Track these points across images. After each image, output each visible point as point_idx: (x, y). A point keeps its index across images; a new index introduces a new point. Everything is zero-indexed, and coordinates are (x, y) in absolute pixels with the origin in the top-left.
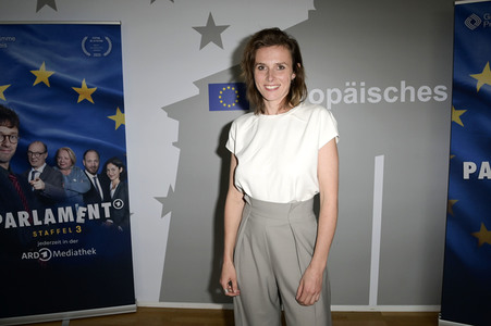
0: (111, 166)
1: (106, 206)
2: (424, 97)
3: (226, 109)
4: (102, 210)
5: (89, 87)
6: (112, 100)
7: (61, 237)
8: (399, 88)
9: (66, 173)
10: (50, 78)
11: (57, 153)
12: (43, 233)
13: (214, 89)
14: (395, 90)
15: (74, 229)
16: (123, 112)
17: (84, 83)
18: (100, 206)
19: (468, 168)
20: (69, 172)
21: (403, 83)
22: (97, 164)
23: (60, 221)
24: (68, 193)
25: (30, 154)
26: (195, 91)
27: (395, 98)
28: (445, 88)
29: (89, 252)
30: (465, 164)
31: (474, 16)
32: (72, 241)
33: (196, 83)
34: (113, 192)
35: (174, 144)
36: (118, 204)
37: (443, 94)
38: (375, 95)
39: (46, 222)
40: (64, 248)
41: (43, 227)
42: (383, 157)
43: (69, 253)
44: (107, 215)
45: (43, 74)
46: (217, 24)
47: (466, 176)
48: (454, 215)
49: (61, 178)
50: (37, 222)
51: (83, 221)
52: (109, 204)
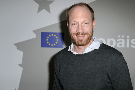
3: (50, 47)
13: (44, 35)
26: (34, 36)
33: (34, 31)
35: (20, 65)
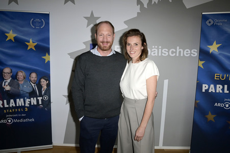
0: (43, 80)
1: (40, 99)
2: (187, 54)
4: (38, 101)
5: (33, 43)
6: (44, 49)
7: (18, 113)
8: (176, 50)
9: (21, 83)
10: (14, 38)
11: (17, 73)
12: (9, 111)
14: (174, 50)
15: (24, 109)
16: (49, 55)
17: (31, 41)
18: (37, 99)
19: (205, 87)
20: (22, 82)
21: (178, 47)
22: (36, 79)
23: (18, 105)
24: (22, 92)
25: (4, 73)
27: (174, 54)
28: (196, 51)
29: (31, 120)
30: (203, 85)
31: (210, 20)
32: (23, 115)
33: (84, 43)
34: (43, 92)
36: (46, 98)
37: (195, 53)
38: (165, 52)
39: (11, 106)
40: (19, 118)
41: (9, 108)
42: (168, 80)
43: (21, 120)
44: (40, 103)
45: (11, 35)
46: (95, 16)
47: (204, 91)
48: (198, 107)
49: (18, 85)
50: (6, 106)
51: (28, 105)
52: (41, 98)
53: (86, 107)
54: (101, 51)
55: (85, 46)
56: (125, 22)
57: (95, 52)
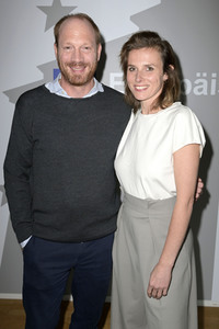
26: (40, 76)
33: (40, 67)
46: (63, 4)
53: (36, 214)
54: (69, 87)
55: (42, 74)
56: (133, 18)
57: (56, 88)
